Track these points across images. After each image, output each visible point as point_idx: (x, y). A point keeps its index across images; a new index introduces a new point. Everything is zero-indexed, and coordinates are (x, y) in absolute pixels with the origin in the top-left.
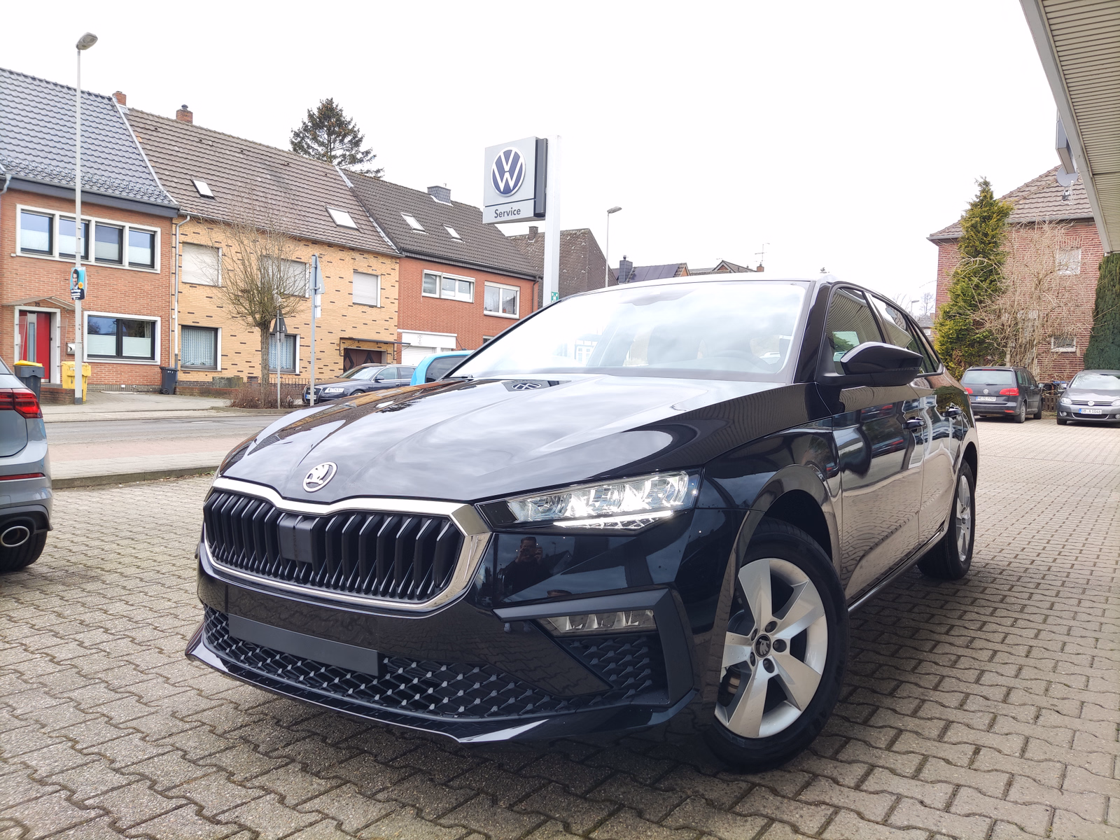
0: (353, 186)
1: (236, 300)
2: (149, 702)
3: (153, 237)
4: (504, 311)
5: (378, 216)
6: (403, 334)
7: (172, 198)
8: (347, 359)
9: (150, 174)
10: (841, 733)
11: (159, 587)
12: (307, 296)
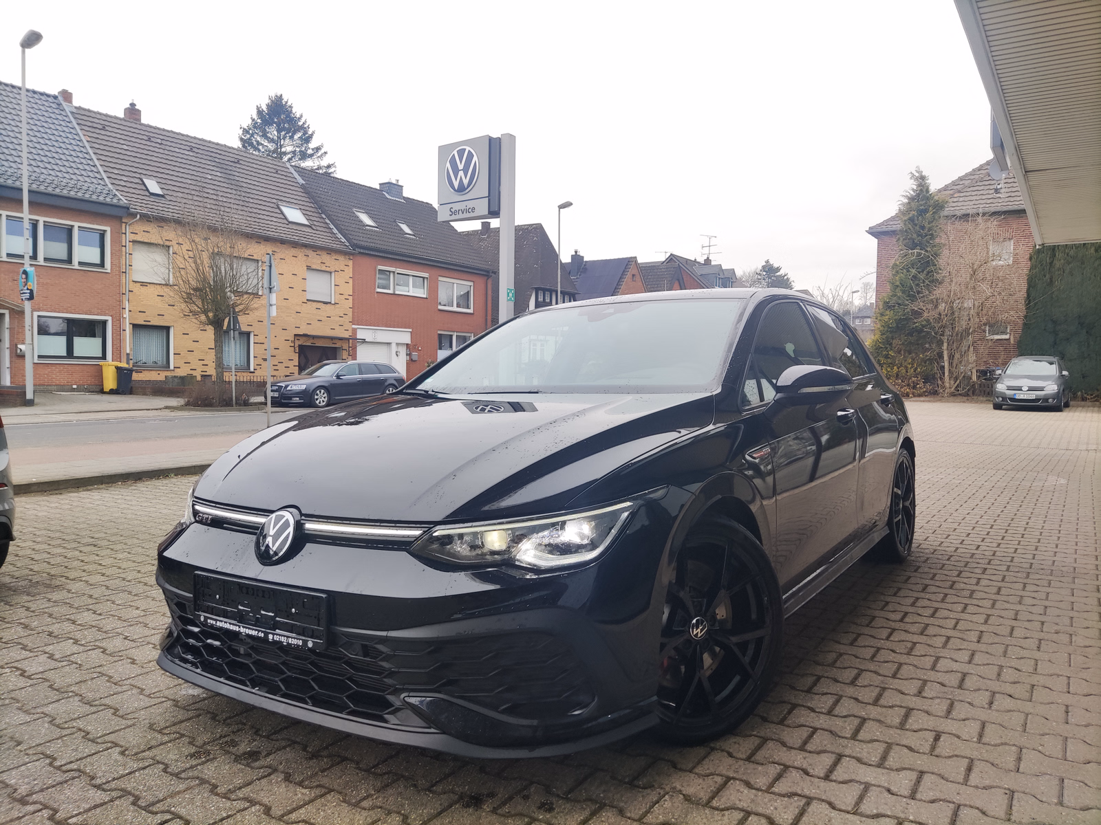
0: (304, 182)
1: (188, 299)
2: (126, 714)
3: (102, 235)
4: (458, 306)
5: (331, 213)
6: (358, 330)
7: (121, 197)
8: (302, 355)
9: (98, 172)
10: (807, 724)
11: (125, 595)
12: (260, 293)
